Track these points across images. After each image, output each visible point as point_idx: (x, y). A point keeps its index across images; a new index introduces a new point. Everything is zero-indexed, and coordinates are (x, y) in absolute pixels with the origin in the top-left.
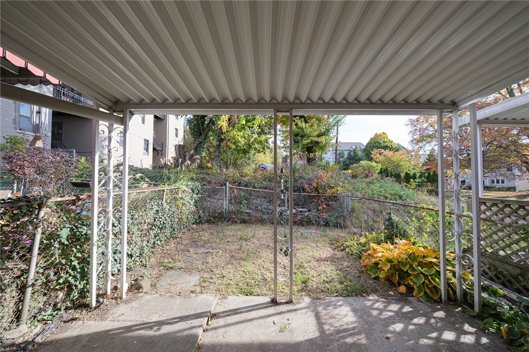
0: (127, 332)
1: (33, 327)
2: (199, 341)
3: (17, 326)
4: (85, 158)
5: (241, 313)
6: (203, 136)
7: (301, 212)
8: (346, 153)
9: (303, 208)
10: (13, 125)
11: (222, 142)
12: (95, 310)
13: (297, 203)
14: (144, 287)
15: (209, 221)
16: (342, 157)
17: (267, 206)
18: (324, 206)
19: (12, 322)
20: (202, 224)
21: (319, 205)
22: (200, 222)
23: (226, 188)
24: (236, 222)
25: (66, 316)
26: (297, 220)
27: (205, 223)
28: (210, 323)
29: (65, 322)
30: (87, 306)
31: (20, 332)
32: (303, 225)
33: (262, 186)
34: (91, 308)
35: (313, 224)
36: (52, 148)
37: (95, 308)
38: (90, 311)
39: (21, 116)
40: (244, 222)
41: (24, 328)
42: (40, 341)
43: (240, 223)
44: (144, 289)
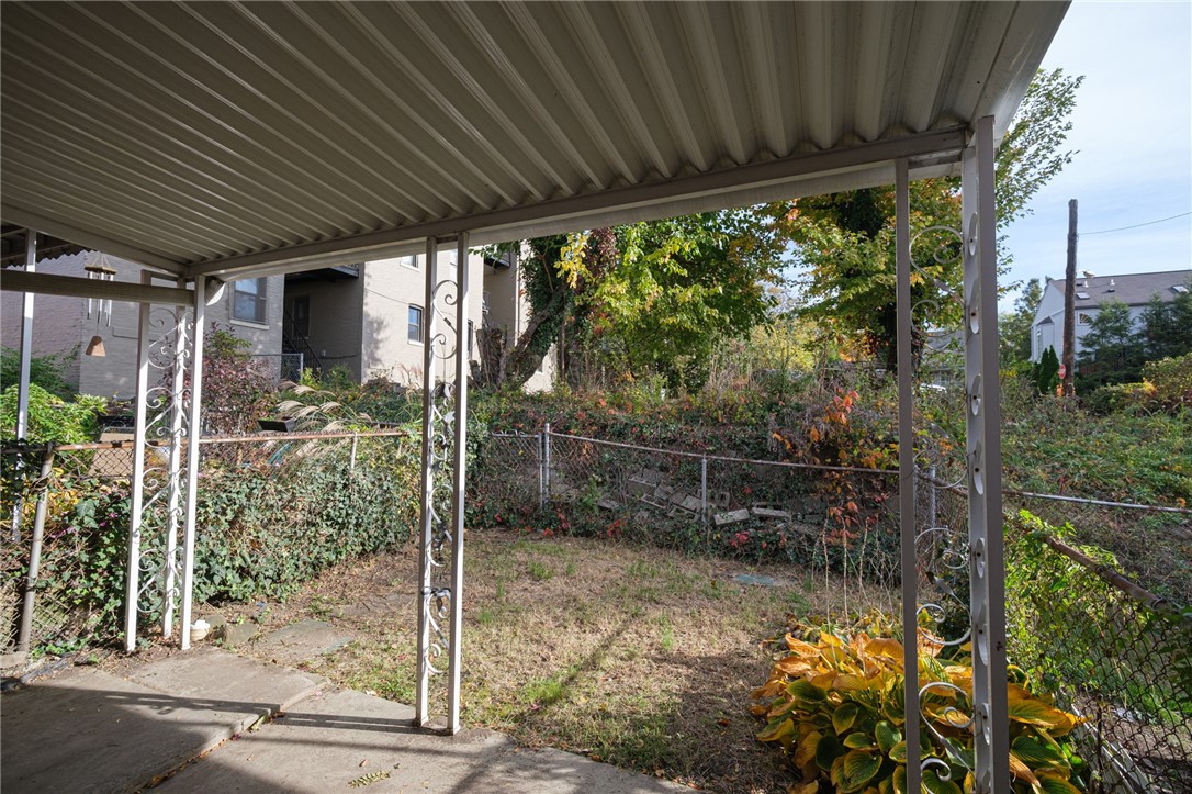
0: (126, 702)
1: (31, 660)
2: (205, 750)
3: (15, 651)
4: (311, 370)
5: (330, 725)
6: (553, 303)
7: (763, 518)
8: (1135, 314)
9: (775, 508)
10: (226, 312)
11: (586, 314)
12: (130, 656)
13: (761, 490)
14: (228, 636)
15: (503, 524)
16: (1118, 331)
17: (667, 493)
18: (853, 506)
19: (10, 643)
20: (485, 527)
21: (835, 502)
22: (481, 524)
23: (543, 438)
24: (565, 532)
25: (85, 654)
26: (735, 543)
27: (491, 526)
28: (255, 727)
29: (77, 664)
30: (120, 646)
31: (13, 661)
32: (755, 562)
33: (663, 436)
34: (126, 653)
35: (788, 561)
36: (284, 351)
37: (133, 654)
38: (121, 657)
39: (236, 291)
40: (586, 533)
41: (20, 657)
42: (29, 682)
43: (576, 535)
44: (228, 640)
